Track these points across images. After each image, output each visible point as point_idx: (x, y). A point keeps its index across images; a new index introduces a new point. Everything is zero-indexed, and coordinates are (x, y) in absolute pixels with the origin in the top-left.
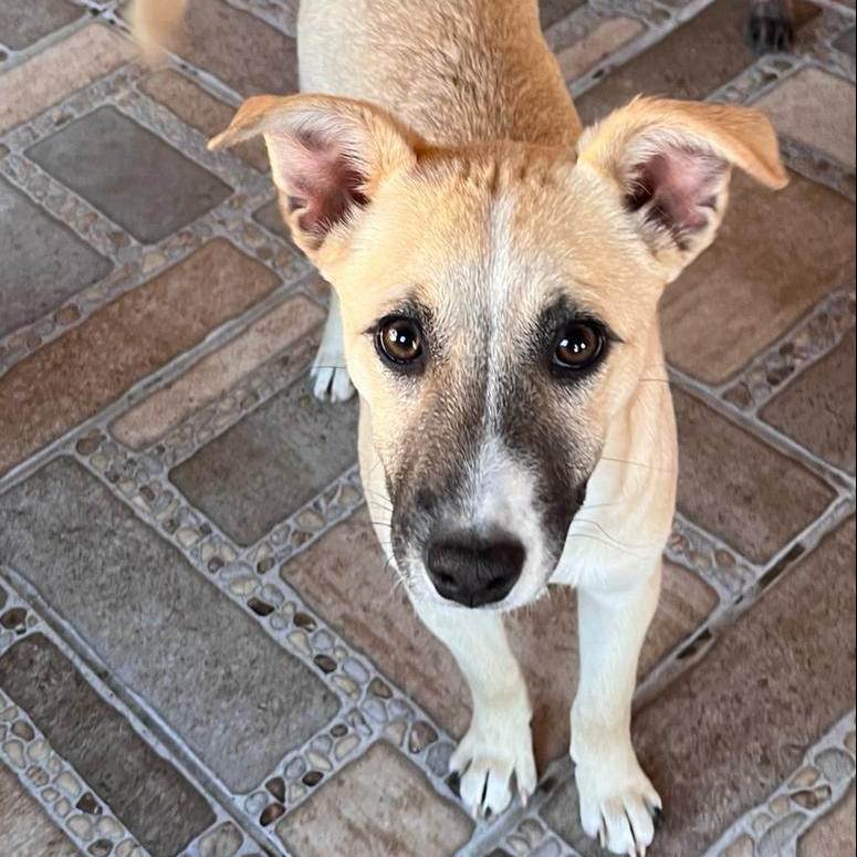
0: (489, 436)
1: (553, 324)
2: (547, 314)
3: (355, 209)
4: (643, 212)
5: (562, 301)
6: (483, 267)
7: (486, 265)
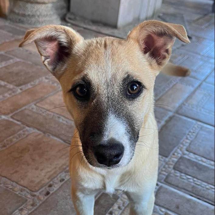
0: (111, 115)
1: (127, 83)
2: (125, 80)
3: (65, 58)
4: (148, 54)
5: (128, 76)
6: (104, 68)
7: (105, 68)
